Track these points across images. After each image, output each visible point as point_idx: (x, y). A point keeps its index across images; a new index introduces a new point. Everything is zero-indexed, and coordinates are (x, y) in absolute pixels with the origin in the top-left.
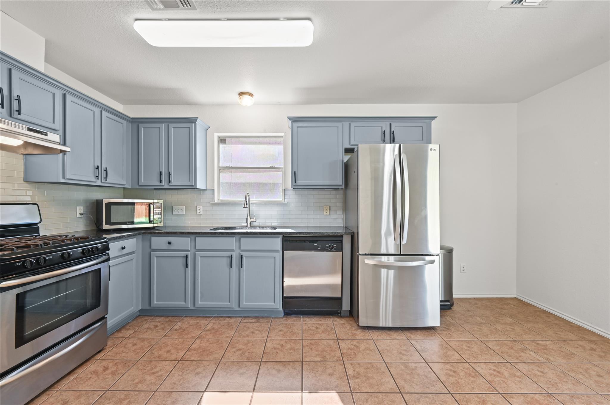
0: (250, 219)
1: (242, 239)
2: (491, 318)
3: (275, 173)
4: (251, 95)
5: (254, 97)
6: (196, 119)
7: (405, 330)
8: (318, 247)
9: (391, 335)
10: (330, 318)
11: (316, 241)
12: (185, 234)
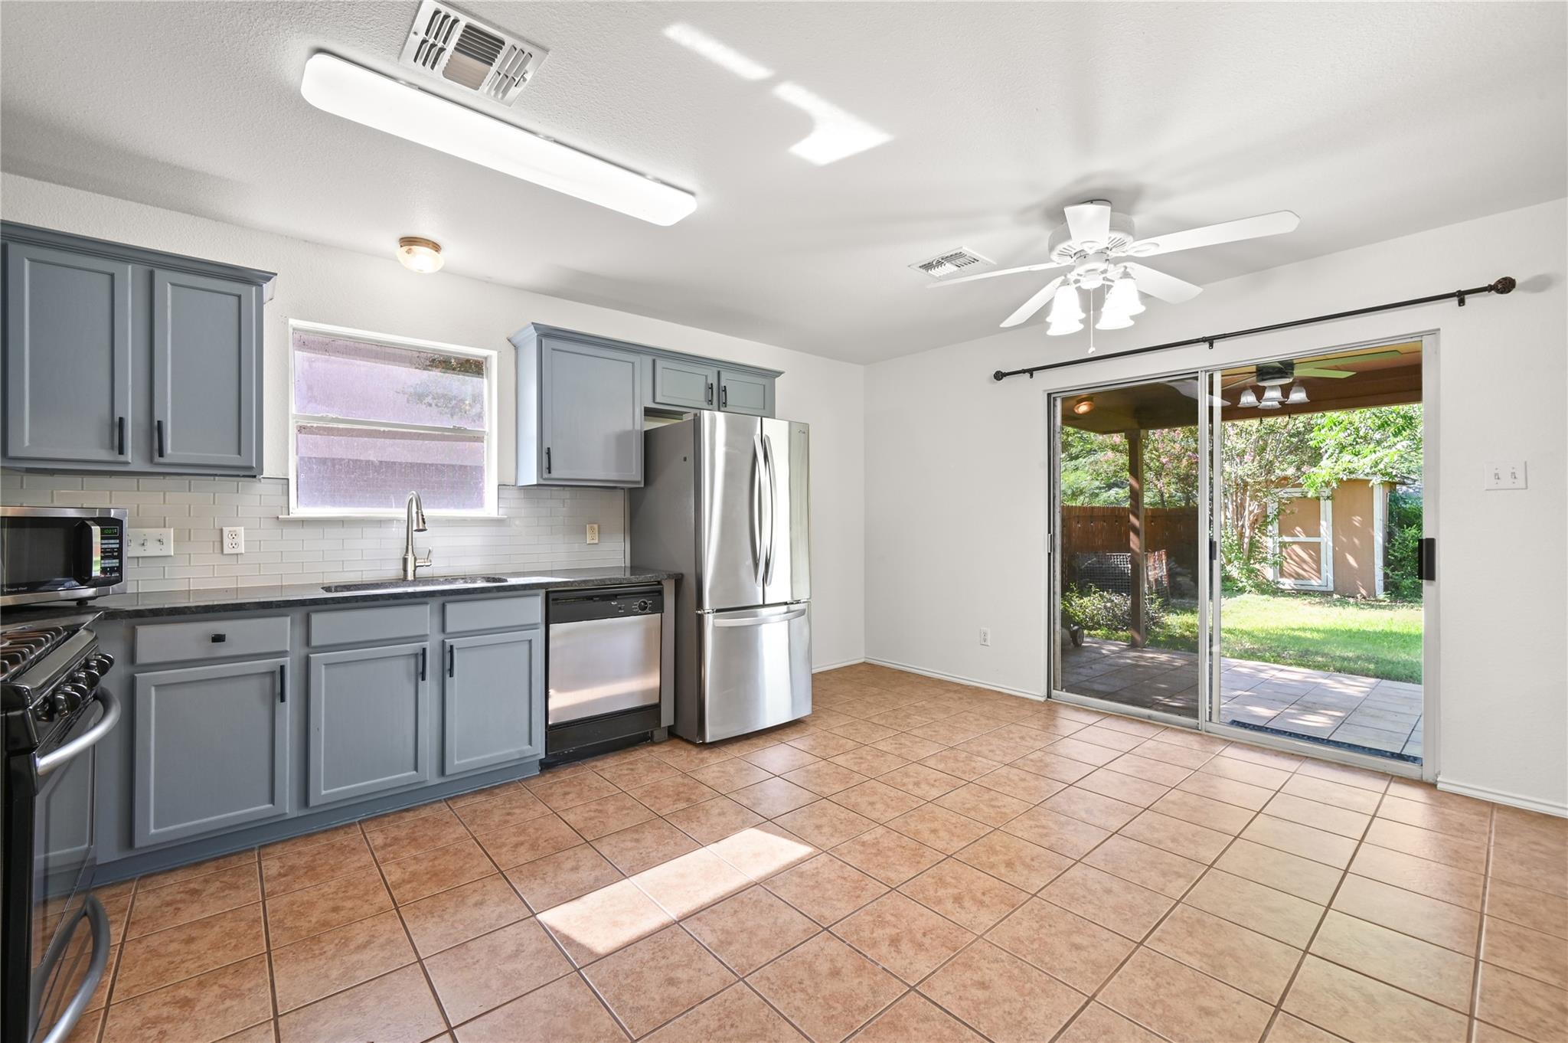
0: (415, 559)
1: (449, 607)
2: (855, 692)
3: (467, 443)
4: (436, 247)
5: (442, 252)
6: (268, 277)
7: (769, 733)
8: (620, 609)
9: (756, 744)
10: (637, 750)
11: (614, 597)
12: (276, 607)
